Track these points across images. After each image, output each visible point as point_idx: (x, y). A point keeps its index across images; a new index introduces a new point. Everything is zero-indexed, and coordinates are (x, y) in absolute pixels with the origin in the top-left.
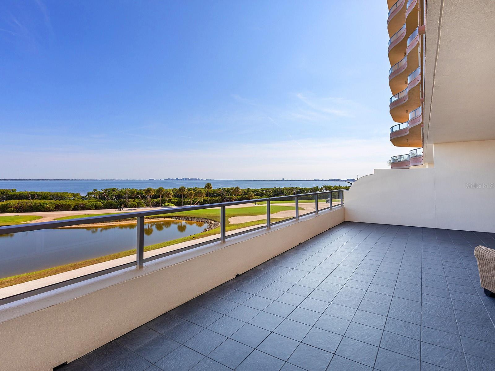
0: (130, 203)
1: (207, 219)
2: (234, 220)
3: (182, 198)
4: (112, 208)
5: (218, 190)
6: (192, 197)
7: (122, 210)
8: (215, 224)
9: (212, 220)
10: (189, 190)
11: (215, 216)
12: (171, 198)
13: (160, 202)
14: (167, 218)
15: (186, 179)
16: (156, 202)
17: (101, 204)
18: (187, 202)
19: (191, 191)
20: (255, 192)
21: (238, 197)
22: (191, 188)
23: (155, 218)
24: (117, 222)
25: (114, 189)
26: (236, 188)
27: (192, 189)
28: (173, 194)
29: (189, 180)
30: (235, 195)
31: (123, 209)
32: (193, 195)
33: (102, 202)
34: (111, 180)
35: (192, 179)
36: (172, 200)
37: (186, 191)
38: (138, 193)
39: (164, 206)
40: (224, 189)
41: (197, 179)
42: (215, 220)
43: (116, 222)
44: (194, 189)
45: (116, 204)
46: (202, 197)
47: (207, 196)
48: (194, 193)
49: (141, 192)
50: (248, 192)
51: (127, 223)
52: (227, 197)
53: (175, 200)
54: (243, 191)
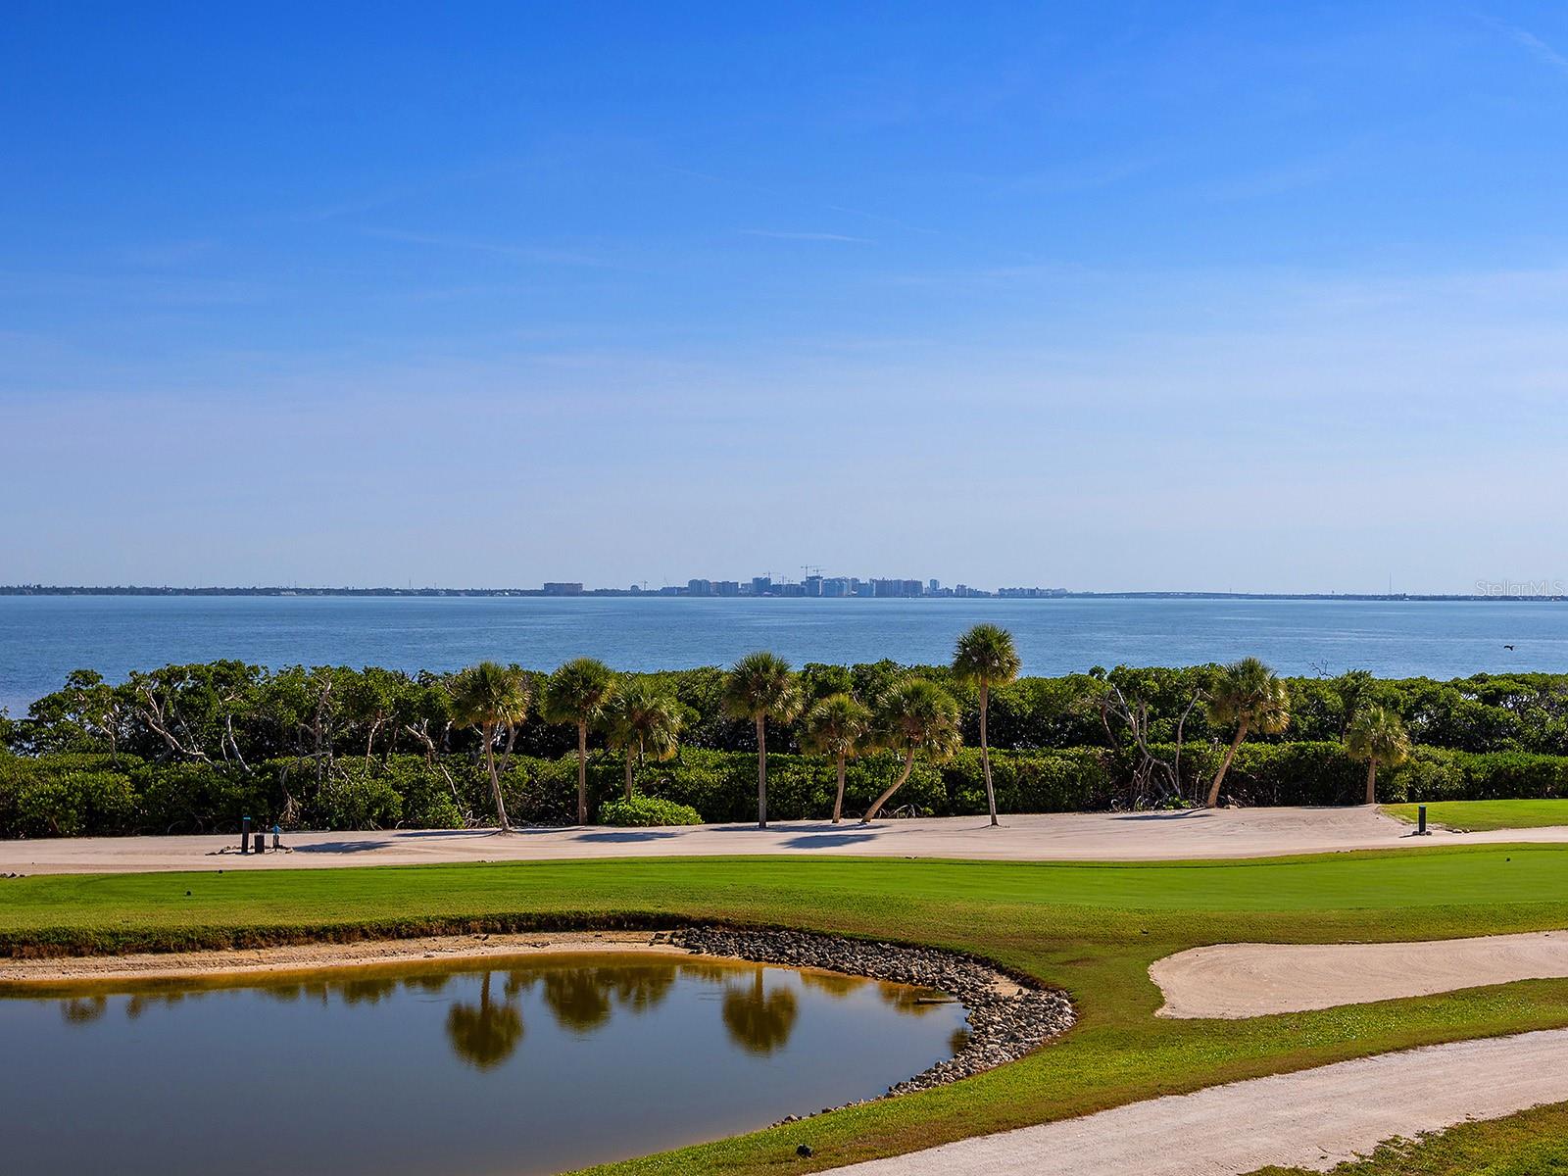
0: (345, 787)
1: (962, 957)
2: (1206, 976)
3: (763, 755)
4: (207, 829)
5: (1080, 685)
6: (847, 746)
7: (277, 846)
8: (1027, 1014)
9: (1001, 971)
10: (824, 689)
11: (1035, 936)
12: (671, 753)
13: (581, 786)
14: (621, 935)
15: (834, 588)
16: (551, 784)
17: (129, 796)
18: (807, 792)
19: (834, 699)
20: (1418, 707)
21: (1254, 755)
22: (839, 672)
23: (521, 930)
24: (216, 956)
25: (224, 671)
26: (1233, 674)
27: (847, 680)
28: (686, 719)
29: (860, 589)
30: (1229, 737)
31: (286, 839)
32: (851, 731)
33: (134, 780)
34: (267, 592)
35: (884, 588)
36: (681, 774)
37: (793, 698)
38: (405, 711)
39: (610, 823)
40: (1130, 683)
41: (926, 584)
42: (1031, 967)
43: (205, 955)
44: (866, 683)
45: (238, 791)
46: (929, 748)
47: (971, 739)
48: (866, 711)
49: (428, 698)
50: (1350, 707)
51: (291, 966)
52: (1157, 753)
53: (706, 767)
54: (1311, 696)
